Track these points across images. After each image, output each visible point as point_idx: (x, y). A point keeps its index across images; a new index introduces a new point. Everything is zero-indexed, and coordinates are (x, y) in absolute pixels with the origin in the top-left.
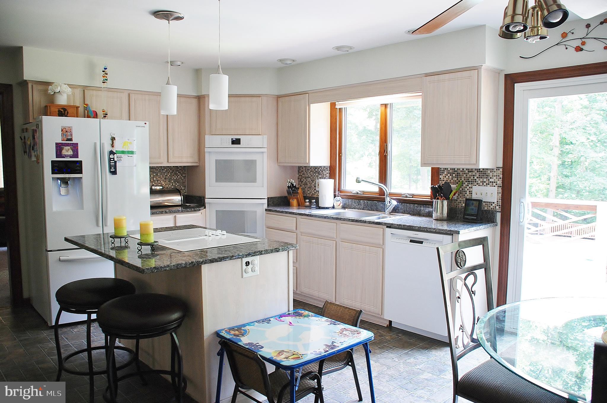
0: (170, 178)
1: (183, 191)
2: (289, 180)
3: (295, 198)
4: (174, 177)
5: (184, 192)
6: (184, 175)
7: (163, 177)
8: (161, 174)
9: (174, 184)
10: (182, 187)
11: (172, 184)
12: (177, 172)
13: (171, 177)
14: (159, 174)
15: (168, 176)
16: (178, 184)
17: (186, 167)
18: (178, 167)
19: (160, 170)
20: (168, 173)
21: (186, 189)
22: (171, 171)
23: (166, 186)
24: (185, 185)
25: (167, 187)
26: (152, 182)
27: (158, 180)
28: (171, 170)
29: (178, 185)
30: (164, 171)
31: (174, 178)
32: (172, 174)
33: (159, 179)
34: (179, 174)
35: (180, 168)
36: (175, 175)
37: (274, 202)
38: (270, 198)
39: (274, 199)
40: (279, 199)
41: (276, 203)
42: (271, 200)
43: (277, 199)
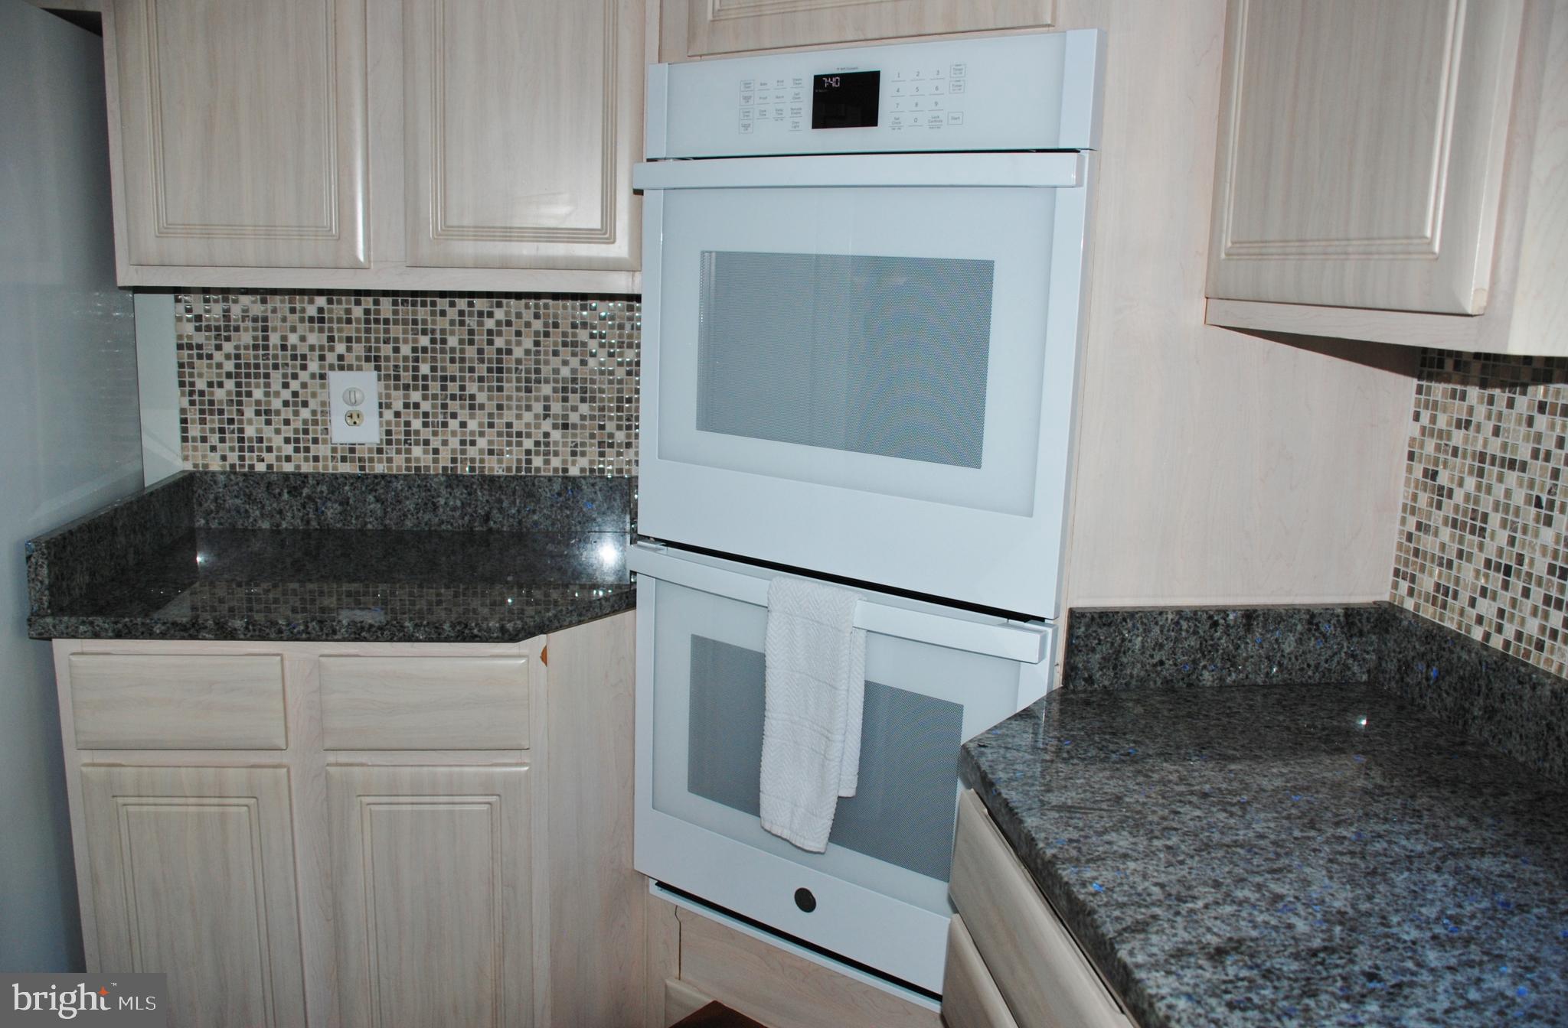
0: (527, 370)
1: (620, 454)
4: (555, 362)
6: (630, 355)
7: (482, 361)
8: (471, 342)
9: (556, 408)
10: (610, 426)
11: (547, 408)
12: (583, 335)
13: (537, 362)
14: (453, 342)
15: (518, 352)
16: (584, 408)
19: (462, 311)
20: (518, 334)
22: (538, 325)
25: (509, 425)
26: (407, 387)
27: (444, 379)
28: (537, 316)
29: (583, 418)
30: (490, 324)
31: (556, 371)
32: (548, 345)
33: (453, 369)
34: (593, 346)
36: (565, 353)
37: (1124, 653)
38: (1093, 619)
39: (1125, 632)
40: (1184, 634)
41: (1139, 665)
42: (1095, 632)
43: (1162, 631)
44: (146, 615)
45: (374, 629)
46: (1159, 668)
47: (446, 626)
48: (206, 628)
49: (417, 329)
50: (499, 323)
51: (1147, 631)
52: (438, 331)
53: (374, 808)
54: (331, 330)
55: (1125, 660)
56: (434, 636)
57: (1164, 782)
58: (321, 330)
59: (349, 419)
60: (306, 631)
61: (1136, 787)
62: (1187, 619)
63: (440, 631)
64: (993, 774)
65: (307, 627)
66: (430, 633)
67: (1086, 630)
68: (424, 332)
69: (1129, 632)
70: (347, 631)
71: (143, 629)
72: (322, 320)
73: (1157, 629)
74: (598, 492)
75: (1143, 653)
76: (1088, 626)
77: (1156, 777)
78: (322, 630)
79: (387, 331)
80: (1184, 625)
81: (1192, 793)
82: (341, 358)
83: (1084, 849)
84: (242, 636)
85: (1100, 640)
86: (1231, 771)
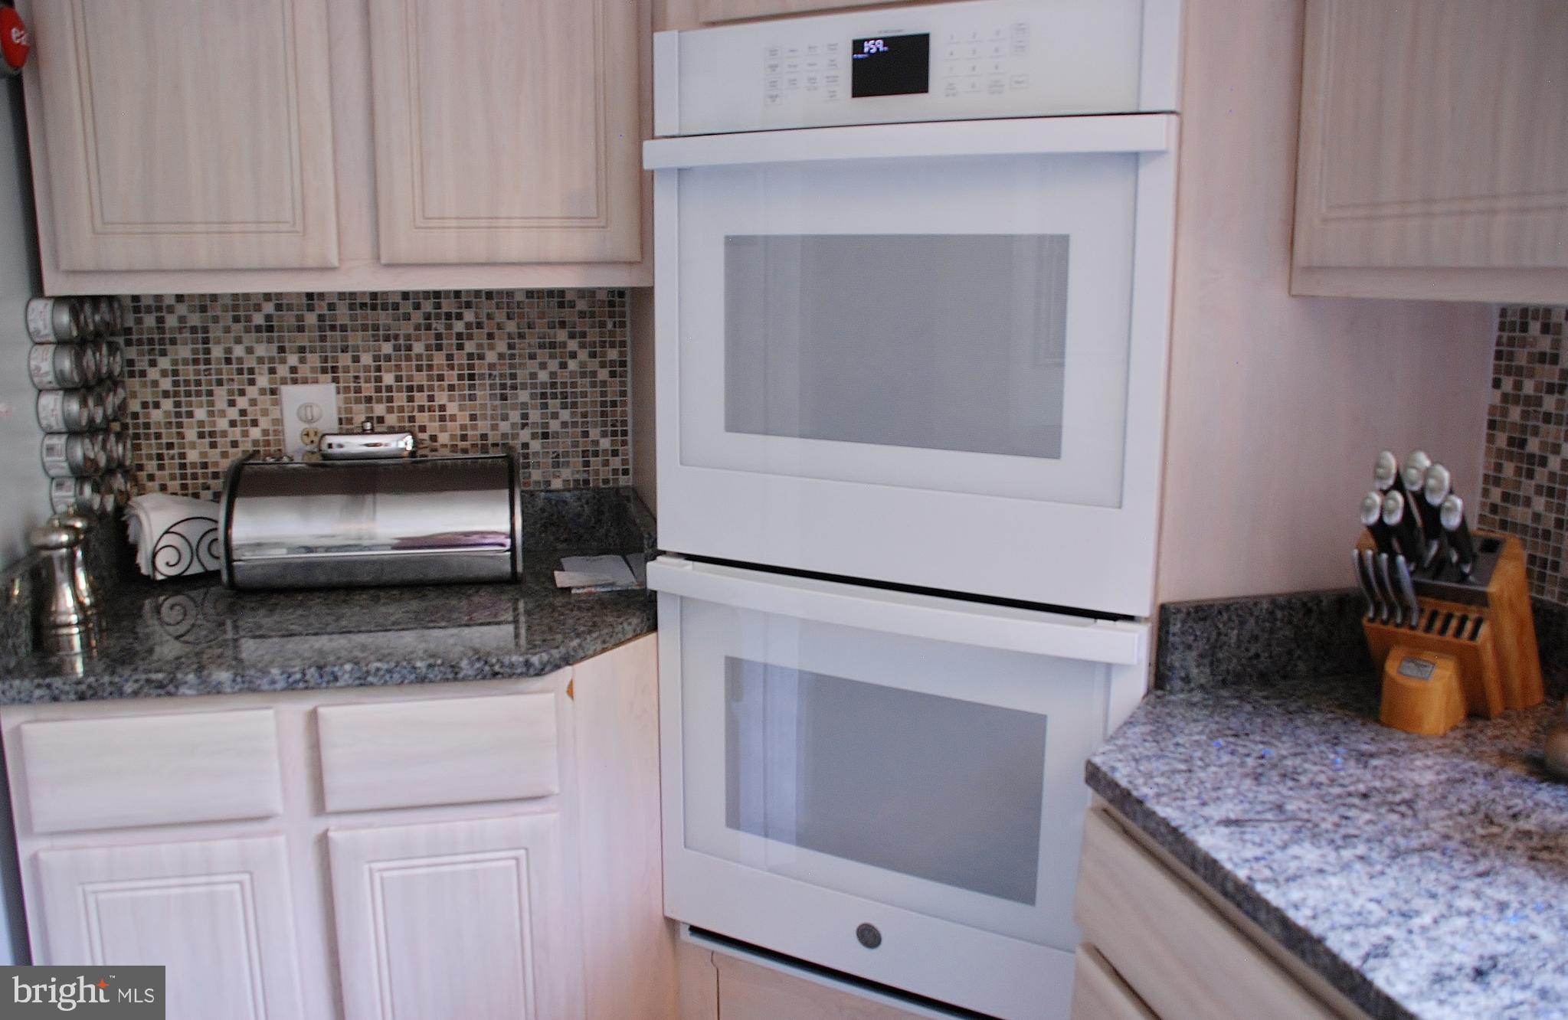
0: (502, 376)
1: (606, 463)
2: (1391, 462)
3: (1444, 650)
4: (532, 366)
5: (615, 471)
6: (613, 354)
7: (451, 367)
8: (439, 348)
9: (535, 416)
10: (594, 433)
11: (525, 416)
12: (562, 335)
13: (512, 366)
14: (418, 348)
15: (491, 357)
16: (565, 415)
17: (627, 299)
18: (568, 297)
19: (428, 317)
20: (490, 336)
21: (630, 447)
22: (511, 327)
23: (474, 427)
24: (624, 423)
25: (484, 437)
26: (369, 400)
27: (410, 389)
28: (510, 316)
29: (564, 424)
30: (459, 326)
31: (533, 376)
32: (523, 347)
33: (421, 378)
34: (573, 346)
35: (582, 305)
36: (543, 355)
37: (1221, 647)
38: (1188, 614)
39: (1221, 626)
40: (1278, 624)
41: (1235, 661)
42: (1191, 627)
43: (1257, 623)
44: (113, 673)
45: (382, 673)
46: (1255, 662)
47: (464, 663)
48: (186, 683)
49: (378, 335)
50: (468, 325)
51: (1242, 623)
52: (402, 337)
53: (386, 874)
54: (281, 339)
55: (1220, 655)
56: (450, 676)
57: (1315, 785)
58: (270, 341)
59: (305, 438)
60: (303, 679)
61: (1291, 793)
62: (1282, 608)
63: (457, 670)
64: (1137, 789)
65: (304, 674)
66: (445, 673)
67: (1183, 626)
68: (387, 339)
69: (1224, 625)
70: (350, 677)
71: (113, 689)
72: (270, 329)
73: (1252, 621)
74: (585, 506)
75: (1239, 647)
76: (1184, 622)
77: (1304, 780)
78: (321, 676)
79: (345, 339)
80: (1279, 614)
81: (1350, 795)
82: (293, 370)
83: (1275, 866)
84: (229, 690)
85: (1196, 636)
86: (1375, 768)
